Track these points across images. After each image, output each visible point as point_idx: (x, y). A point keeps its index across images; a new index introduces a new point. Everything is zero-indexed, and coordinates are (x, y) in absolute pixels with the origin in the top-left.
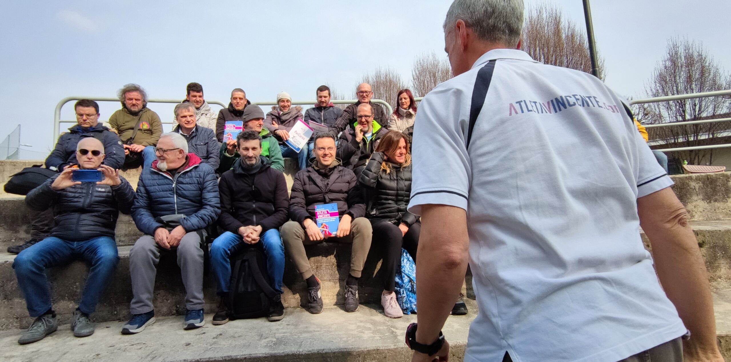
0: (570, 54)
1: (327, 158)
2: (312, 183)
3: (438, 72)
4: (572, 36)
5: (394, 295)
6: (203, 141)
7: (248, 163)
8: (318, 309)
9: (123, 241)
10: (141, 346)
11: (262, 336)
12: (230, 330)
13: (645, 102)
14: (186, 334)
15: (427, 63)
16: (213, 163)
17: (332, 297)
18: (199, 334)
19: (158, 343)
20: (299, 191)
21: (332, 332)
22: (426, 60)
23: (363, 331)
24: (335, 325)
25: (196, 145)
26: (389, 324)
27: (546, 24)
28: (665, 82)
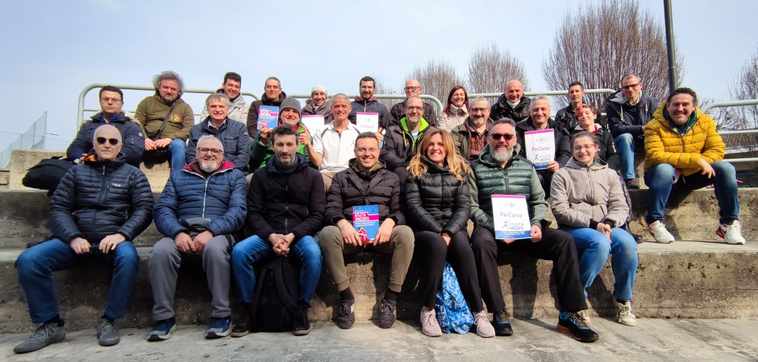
0: (646, 50)
1: (368, 160)
2: (351, 186)
3: (498, 66)
4: (650, 29)
5: (433, 312)
6: (234, 136)
7: (282, 160)
8: (349, 324)
9: (141, 242)
10: (159, 357)
11: (287, 350)
12: (253, 342)
13: (727, 106)
14: (206, 345)
15: (486, 56)
16: (242, 160)
17: (366, 311)
18: (220, 346)
19: (177, 353)
20: (337, 195)
21: (363, 349)
22: (485, 53)
23: (398, 349)
24: (367, 341)
25: (225, 139)
26: (426, 343)
27: (621, 15)
28: (753, 83)
